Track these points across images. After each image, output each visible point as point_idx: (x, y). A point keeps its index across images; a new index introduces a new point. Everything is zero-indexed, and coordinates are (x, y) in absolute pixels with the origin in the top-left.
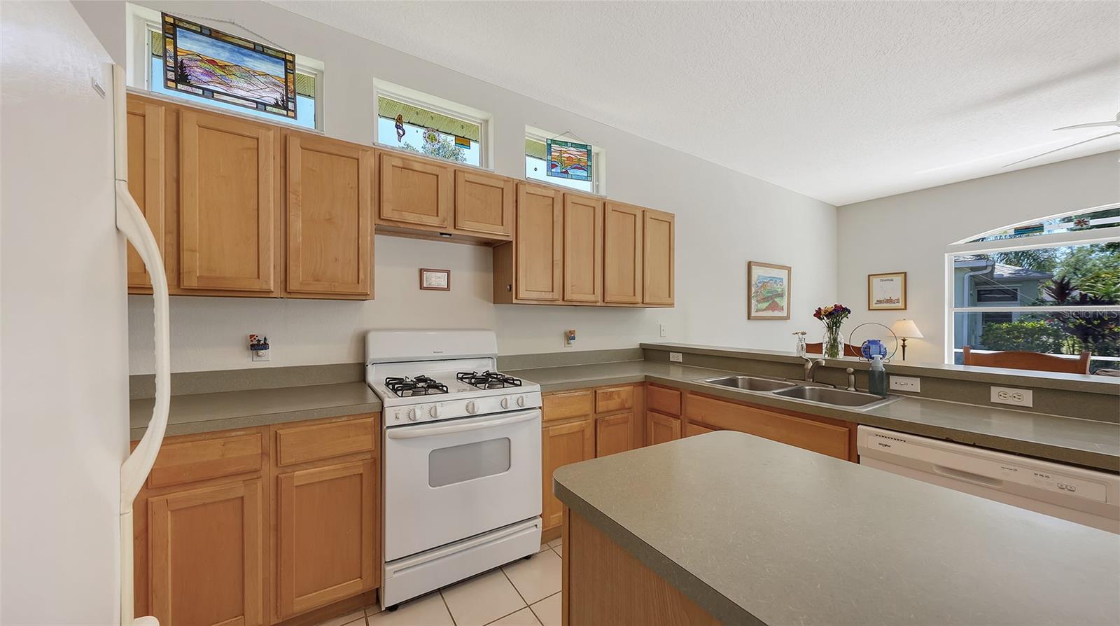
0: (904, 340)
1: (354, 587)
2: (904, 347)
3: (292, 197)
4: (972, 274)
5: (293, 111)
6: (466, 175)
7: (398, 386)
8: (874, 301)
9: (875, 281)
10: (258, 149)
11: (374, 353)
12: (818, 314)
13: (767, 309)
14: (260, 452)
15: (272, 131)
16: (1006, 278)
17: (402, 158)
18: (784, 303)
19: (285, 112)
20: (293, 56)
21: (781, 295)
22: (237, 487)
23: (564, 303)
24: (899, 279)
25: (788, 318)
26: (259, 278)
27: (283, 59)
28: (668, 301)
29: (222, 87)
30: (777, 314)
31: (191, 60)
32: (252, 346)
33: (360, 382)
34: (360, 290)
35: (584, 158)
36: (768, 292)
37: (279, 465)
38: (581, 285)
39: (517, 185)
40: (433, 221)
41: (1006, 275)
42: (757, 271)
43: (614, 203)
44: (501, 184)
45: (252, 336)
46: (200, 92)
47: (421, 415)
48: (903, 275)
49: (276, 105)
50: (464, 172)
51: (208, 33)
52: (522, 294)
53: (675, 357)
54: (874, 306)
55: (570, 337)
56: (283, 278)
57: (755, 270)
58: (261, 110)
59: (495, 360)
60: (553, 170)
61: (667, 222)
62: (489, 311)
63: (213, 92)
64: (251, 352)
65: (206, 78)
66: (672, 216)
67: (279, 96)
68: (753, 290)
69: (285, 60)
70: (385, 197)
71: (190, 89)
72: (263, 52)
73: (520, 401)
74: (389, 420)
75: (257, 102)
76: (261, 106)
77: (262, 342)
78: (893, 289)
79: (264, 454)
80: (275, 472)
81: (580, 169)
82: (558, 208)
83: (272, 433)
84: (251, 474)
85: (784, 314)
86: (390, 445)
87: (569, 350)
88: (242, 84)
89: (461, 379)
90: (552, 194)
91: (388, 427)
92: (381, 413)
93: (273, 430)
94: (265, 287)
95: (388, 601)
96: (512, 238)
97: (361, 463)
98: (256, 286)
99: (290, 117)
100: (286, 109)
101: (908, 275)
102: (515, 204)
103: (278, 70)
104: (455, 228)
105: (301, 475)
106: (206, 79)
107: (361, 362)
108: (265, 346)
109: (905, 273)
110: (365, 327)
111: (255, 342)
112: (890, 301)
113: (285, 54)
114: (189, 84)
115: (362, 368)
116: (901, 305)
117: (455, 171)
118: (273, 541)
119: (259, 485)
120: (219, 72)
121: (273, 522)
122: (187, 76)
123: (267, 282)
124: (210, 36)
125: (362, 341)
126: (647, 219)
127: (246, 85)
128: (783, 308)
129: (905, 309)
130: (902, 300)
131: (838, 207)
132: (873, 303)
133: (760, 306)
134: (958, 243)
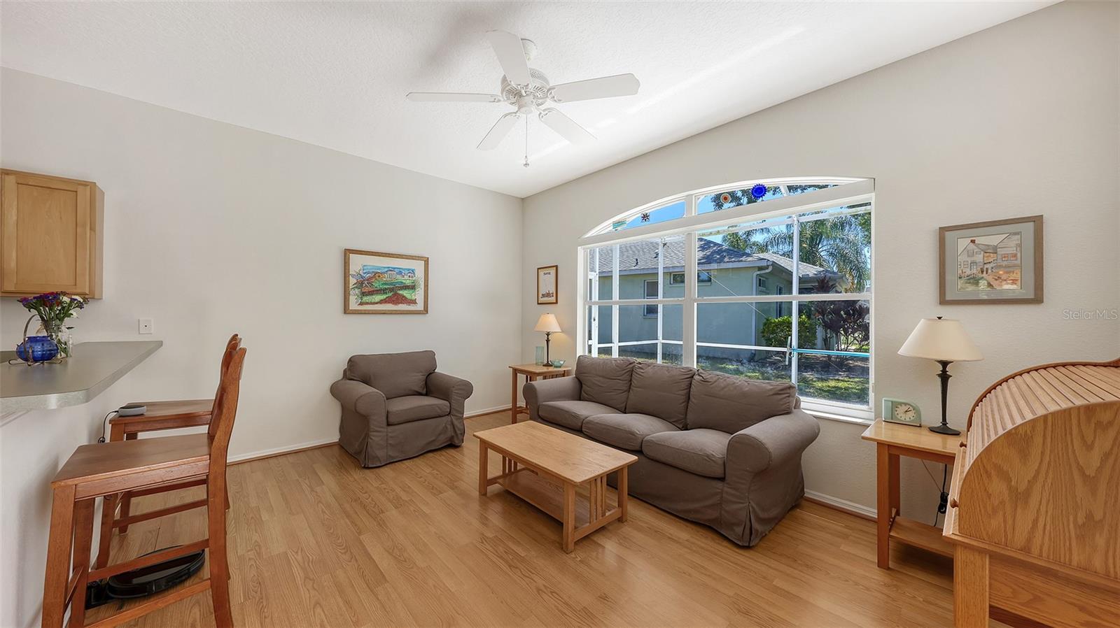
0: (548, 334)
2: (548, 341)
8: (540, 295)
9: (541, 273)
13: (382, 302)
18: (417, 295)
21: (413, 287)
24: (553, 271)
25: (424, 311)
36: (385, 284)
42: (357, 263)
48: (555, 268)
54: (542, 300)
57: (356, 258)
68: (352, 281)
78: (547, 284)
101: (559, 268)
109: (557, 267)
112: (549, 295)
116: (553, 299)
128: (414, 302)
129: (557, 303)
130: (555, 295)
131: (523, 199)
132: (540, 298)
133: (366, 299)
134: (589, 235)
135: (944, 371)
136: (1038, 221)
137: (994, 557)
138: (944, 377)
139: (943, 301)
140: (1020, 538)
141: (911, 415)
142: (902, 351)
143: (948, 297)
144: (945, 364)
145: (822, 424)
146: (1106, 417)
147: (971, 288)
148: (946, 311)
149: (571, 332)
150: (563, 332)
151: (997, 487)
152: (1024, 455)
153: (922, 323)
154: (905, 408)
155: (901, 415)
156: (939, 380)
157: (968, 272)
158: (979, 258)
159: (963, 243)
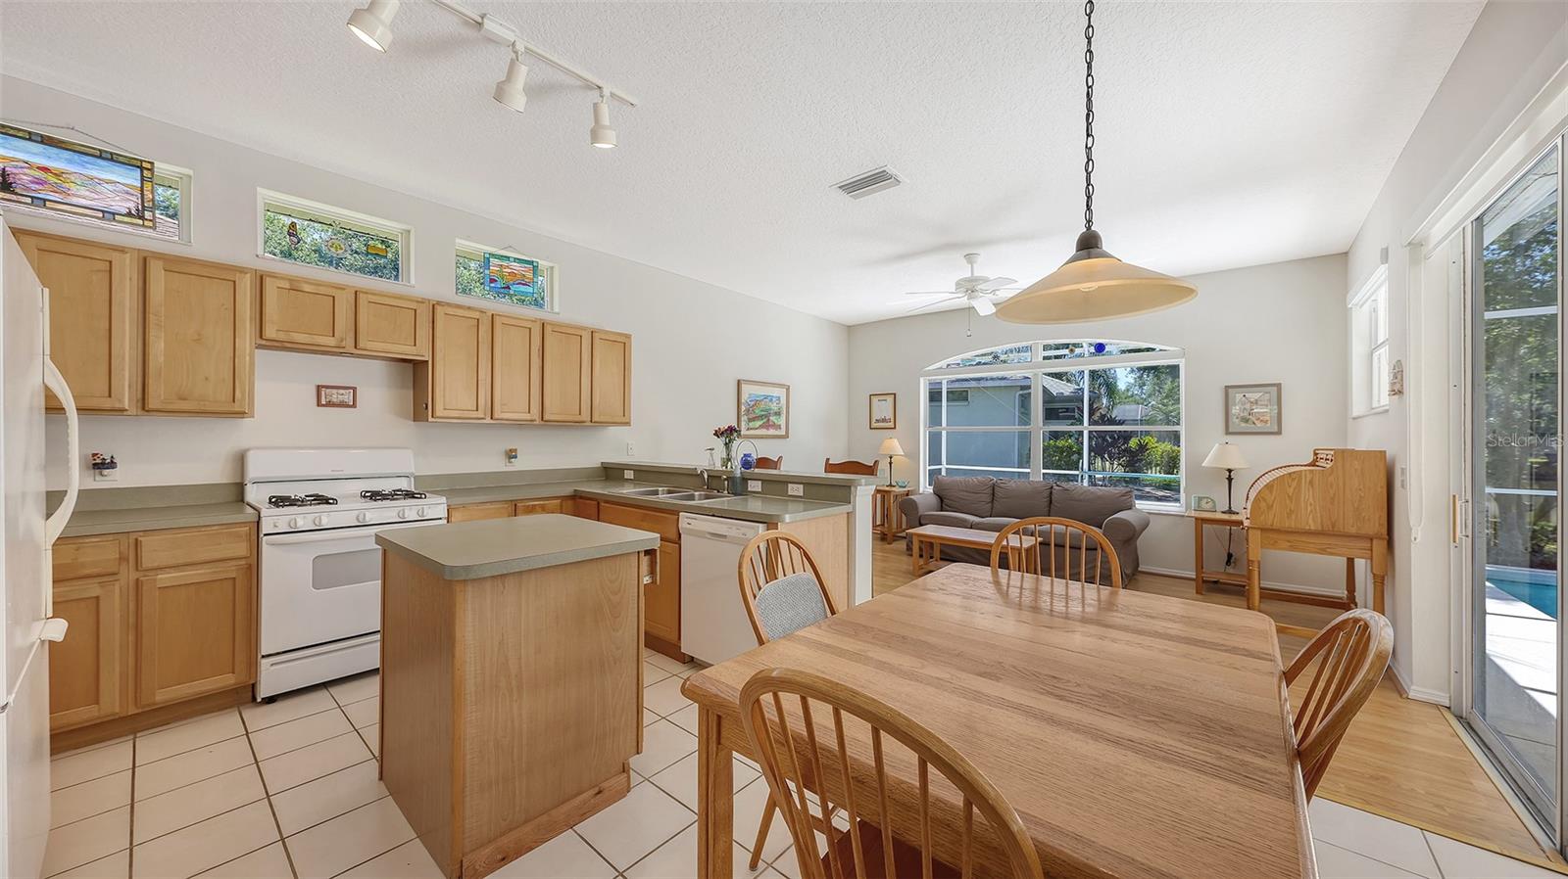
0: (891, 458)
1: (227, 680)
2: (891, 463)
3: (152, 318)
4: (1021, 392)
5: (150, 220)
6: (370, 296)
7: (279, 501)
8: (874, 421)
9: (875, 400)
10: (110, 271)
11: (253, 471)
12: (716, 434)
13: (761, 427)
14: (118, 556)
15: (128, 255)
16: (1068, 396)
17: (289, 279)
18: (782, 421)
19: (140, 222)
20: (152, 163)
21: (778, 414)
22: (93, 589)
23: (490, 420)
24: (890, 399)
25: (786, 436)
26: (110, 396)
27: (138, 167)
28: (624, 420)
29: (57, 195)
30: (772, 432)
31: (16, 167)
32: (94, 465)
33: (237, 501)
34: (237, 409)
35: (530, 275)
36: (762, 411)
37: (140, 568)
38: (514, 401)
39: (433, 306)
40: (331, 341)
41: (1066, 394)
42: (746, 389)
43: (552, 324)
44: (414, 306)
45: (94, 455)
46: (29, 200)
47: (301, 524)
48: (893, 396)
49: (129, 214)
50: (366, 293)
51: (39, 139)
52: (439, 412)
53: (629, 474)
54: (874, 425)
55: (511, 455)
56: (140, 396)
57: (744, 387)
58: (109, 220)
59: (412, 479)
60: (492, 285)
61: (623, 343)
62: (407, 429)
63: (45, 200)
64: (92, 471)
65: (37, 186)
66: (628, 337)
67: (132, 205)
68: (743, 408)
69: (142, 168)
70: (267, 317)
71: (14, 197)
72: (112, 160)
73: (420, 513)
74: (266, 528)
75: (103, 211)
76: (109, 215)
77: (109, 461)
78: (883, 409)
79: (123, 559)
80: (133, 575)
81: (523, 284)
82: (484, 329)
83: (132, 541)
84: (107, 576)
85: (783, 432)
86: (265, 549)
87: (510, 469)
88: (83, 192)
89: (365, 497)
90: (476, 315)
91: (265, 535)
92: (258, 522)
93: (133, 537)
94: (118, 405)
95: (264, 692)
96: (427, 357)
97: (234, 568)
98: (107, 404)
99: (146, 227)
100: (142, 218)
101: (896, 396)
102: (431, 325)
103: (132, 178)
104: (356, 347)
105: (165, 578)
106: (34, 186)
107: (238, 481)
108: (112, 465)
109: (895, 394)
110: (244, 445)
111: (98, 461)
112: (884, 420)
113: (141, 161)
114: (13, 193)
115: (239, 489)
116: (891, 425)
117: (356, 292)
118: (131, 638)
119: (117, 587)
120: (52, 179)
121: (132, 620)
122: (11, 183)
123: (121, 401)
124: (42, 142)
125: (241, 460)
126: (597, 342)
127: (87, 193)
128: (779, 427)
129: (895, 428)
130: (892, 420)
131: (849, 328)
132: (873, 423)
133: (751, 424)
134: (930, 368)
135: (1230, 476)
136: (1279, 386)
137: (1262, 530)
138: (1230, 479)
139: (1228, 433)
140: (1270, 523)
141: (1210, 504)
142: (1203, 465)
143: (1230, 430)
144: (1230, 471)
145: (1151, 517)
146: (1294, 476)
147: (1243, 425)
148: (1229, 439)
149: (913, 456)
150: (906, 456)
151: (1263, 505)
152: (1271, 492)
153: (1217, 445)
154: (1205, 500)
155: (1204, 505)
156: (1227, 481)
157: (1242, 415)
158: (1248, 406)
159: (1239, 396)
